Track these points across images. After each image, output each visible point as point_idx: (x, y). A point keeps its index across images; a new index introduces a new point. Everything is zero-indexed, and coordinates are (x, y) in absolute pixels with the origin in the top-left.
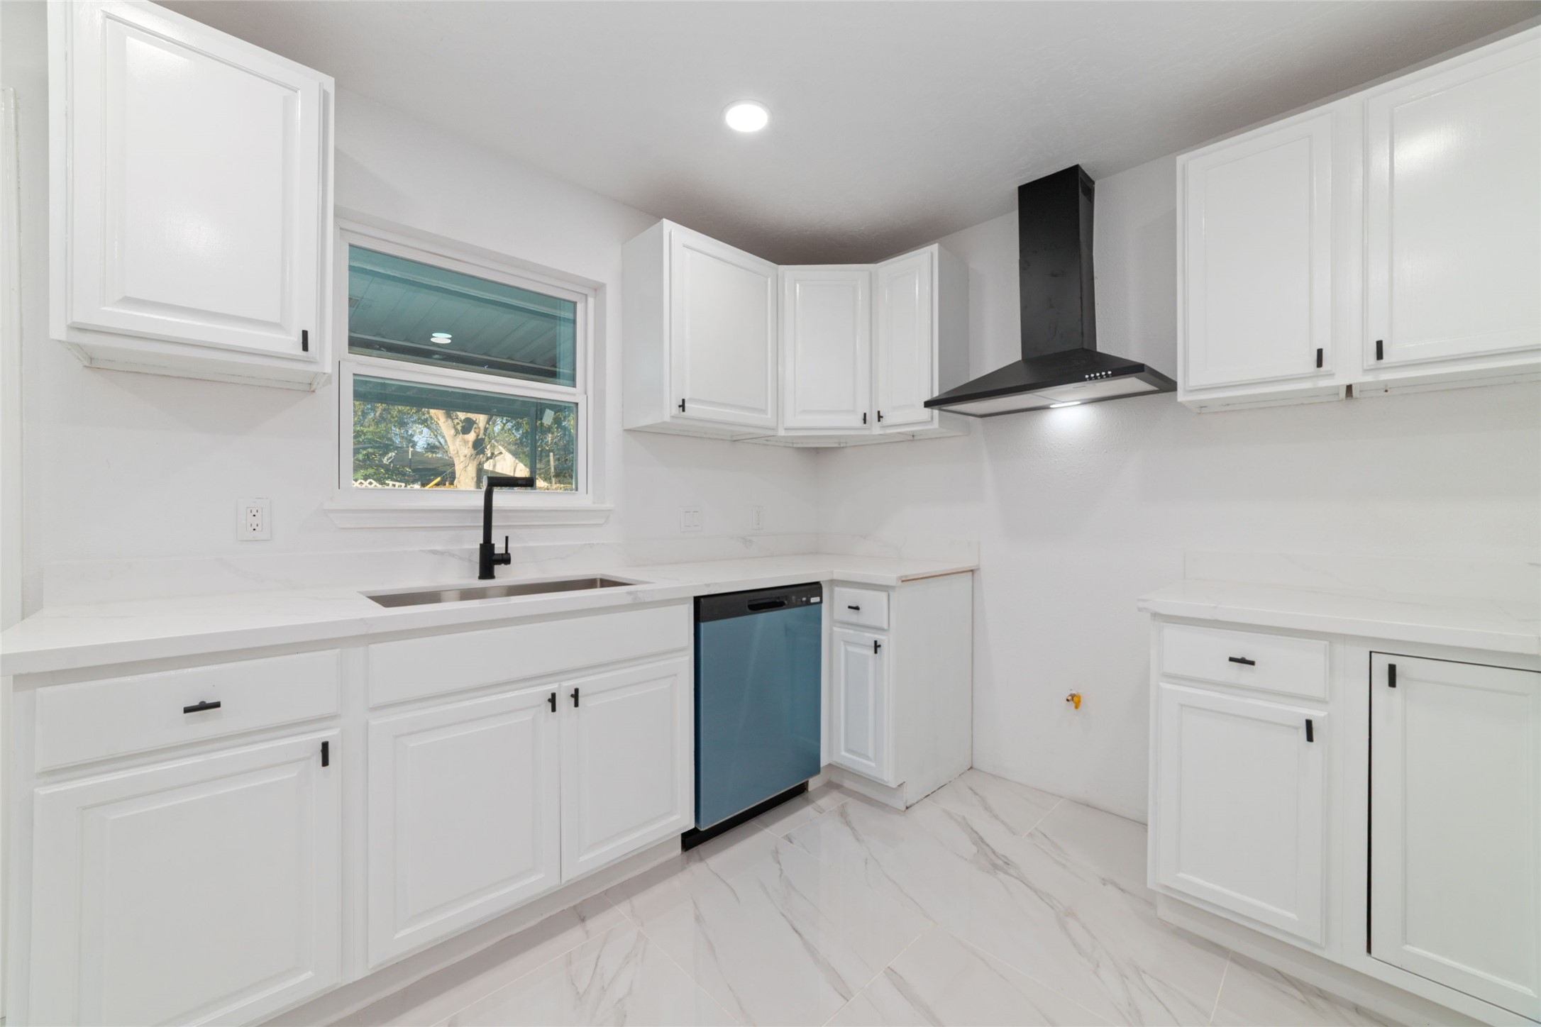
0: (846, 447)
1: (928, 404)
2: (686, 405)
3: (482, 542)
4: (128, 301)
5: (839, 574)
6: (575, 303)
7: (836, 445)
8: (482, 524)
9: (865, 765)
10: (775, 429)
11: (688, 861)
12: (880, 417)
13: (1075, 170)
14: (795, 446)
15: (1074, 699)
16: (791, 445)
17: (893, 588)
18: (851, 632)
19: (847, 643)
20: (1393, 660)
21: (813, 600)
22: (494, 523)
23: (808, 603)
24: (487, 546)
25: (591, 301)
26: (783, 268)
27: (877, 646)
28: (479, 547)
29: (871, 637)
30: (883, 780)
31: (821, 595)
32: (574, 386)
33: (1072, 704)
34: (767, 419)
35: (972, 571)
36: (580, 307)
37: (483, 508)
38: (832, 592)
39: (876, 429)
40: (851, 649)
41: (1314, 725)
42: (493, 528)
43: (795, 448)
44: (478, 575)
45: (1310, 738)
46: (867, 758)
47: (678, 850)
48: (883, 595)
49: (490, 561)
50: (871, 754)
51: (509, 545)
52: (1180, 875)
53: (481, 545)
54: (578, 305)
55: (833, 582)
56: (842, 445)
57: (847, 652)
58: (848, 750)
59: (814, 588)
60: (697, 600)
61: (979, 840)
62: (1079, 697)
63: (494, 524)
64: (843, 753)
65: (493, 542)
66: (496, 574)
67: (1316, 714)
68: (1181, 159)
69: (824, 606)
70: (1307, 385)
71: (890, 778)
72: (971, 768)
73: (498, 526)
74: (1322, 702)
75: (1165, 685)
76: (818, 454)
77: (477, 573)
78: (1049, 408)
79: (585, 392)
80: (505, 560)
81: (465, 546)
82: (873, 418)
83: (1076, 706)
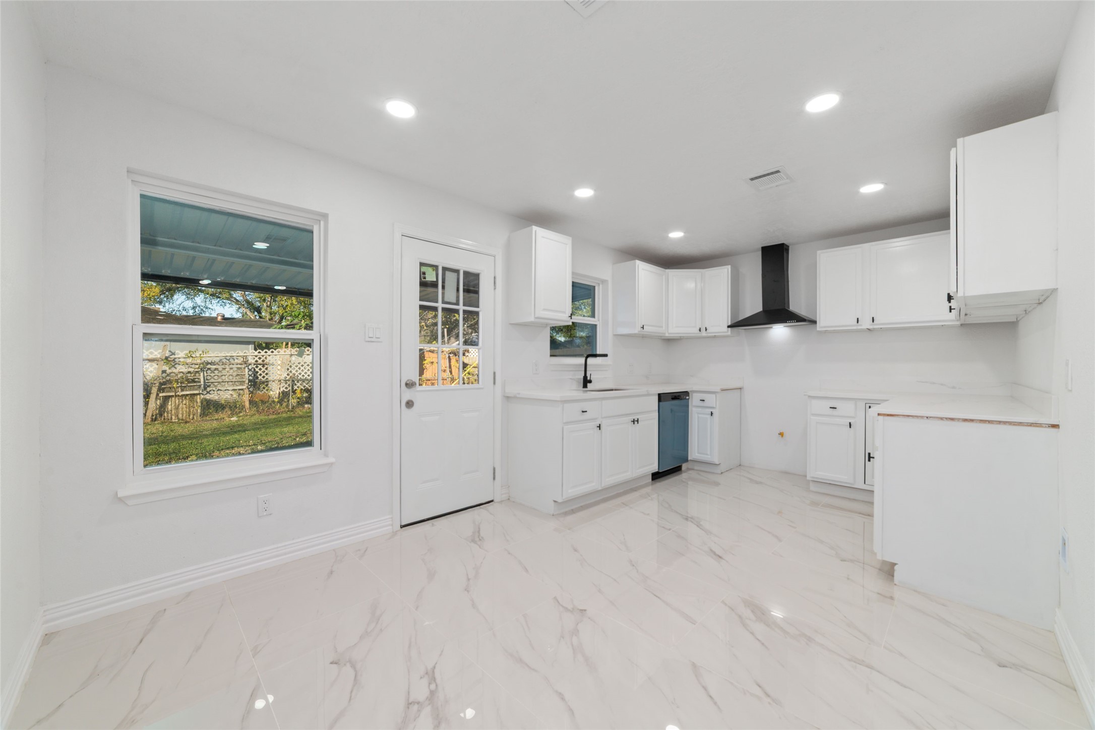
1: (729, 327)
2: (644, 327)
5: (695, 388)
6: (595, 287)
8: (584, 369)
9: (706, 458)
10: (665, 334)
11: (652, 484)
12: (706, 329)
13: (783, 244)
15: (781, 434)
17: (718, 392)
18: (700, 409)
19: (698, 413)
20: (870, 405)
21: (687, 398)
22: (588, 369)
23: (686, 399)
24: (585, 377)
25: (601, 286)
26: (667, 271)
27: (712, 414)
28: (583, 377)
29: (709, 411)
30: (713, 463)
31: (689, 396)
32: (594, 318)
33: (780, 436)
35: (740, 389)
37: (584, 364)
38: (692, 395)
39: (704, 333)
40: (700, 416)
41: (851, 424)
42: (587, 371)
45: (850, 427)
46: (707, 454)
47: (651, 480)
48: (714, 396)
49: (586, 382)
50: (709, 453)
51: (591, 377)
52: (816, 473)
55: (693, 391)
57: (698, 417)
58: (698, 453)
59: (687, 393)
60: (659, 395)
62: (783, 433)
64: (697, 454)
65: (587, 376)
66: (588, 386)
67: (852, 421)
68: (819, 252)
69: (690, 400)
71: (716, 461)
72: (740, 465)
74: (853, 417)
75: (812, 417)
76: (670, 341)
77: (582, 386)
78: (772, 328)
79: (599, 321)
80: (590, 382)
81: (577, 377)
82: (703, 330)
83: (782, 437)
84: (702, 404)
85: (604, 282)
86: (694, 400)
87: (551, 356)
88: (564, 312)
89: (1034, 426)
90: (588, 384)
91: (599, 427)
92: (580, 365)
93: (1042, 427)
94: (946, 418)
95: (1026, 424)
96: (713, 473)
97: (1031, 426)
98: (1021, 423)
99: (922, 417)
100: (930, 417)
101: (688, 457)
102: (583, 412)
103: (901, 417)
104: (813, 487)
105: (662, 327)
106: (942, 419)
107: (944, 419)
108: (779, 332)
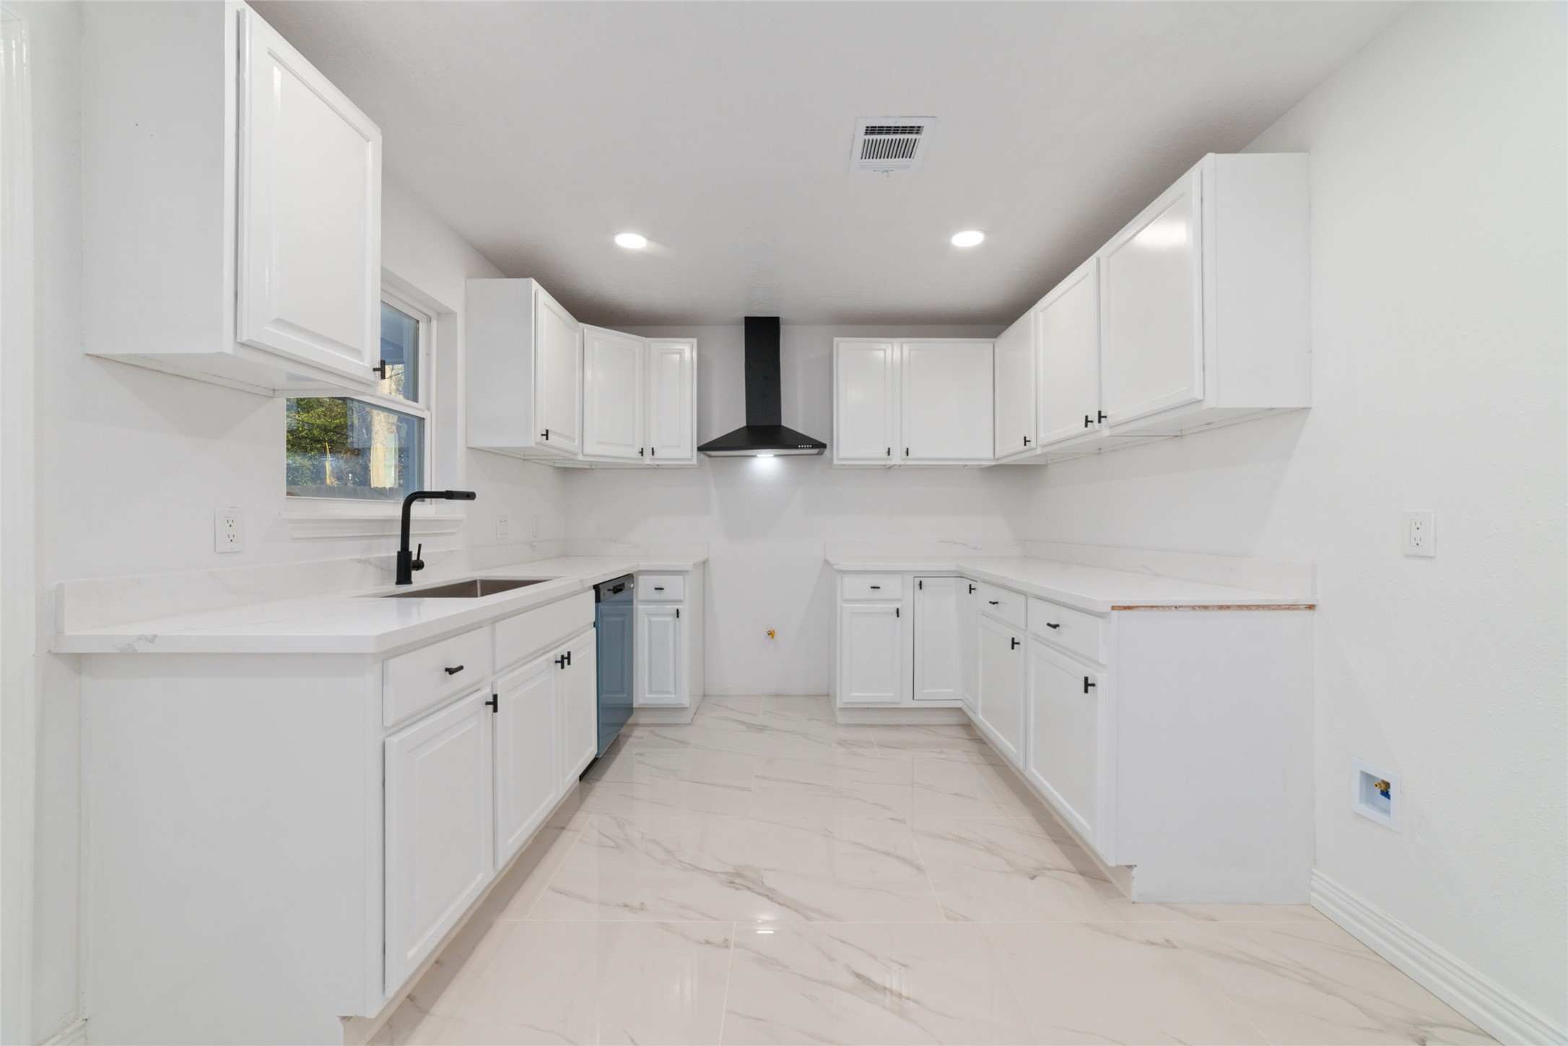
0: (595, 469)
1: (698, 449)
2: (549, 434)
3: (400, 550)
4: (280, 322)
5: (643, 565)
6: (419, 321)
7: (589, 467)
8: (400, 533)
9: (668, 699)
10: (576, 455)
12: (653, 452)
13: (772, 318)
14: (556, 465)
15: (771, 634)
16: (552, 464)
17: (687, 571)
18: (655, 607)
19: (650, 614)
20: (921, 579)
21: (630, 585)
23: (629, 589)
24: (404, 554)
25: (434, 323)
26: (582, 326)
27: (677, 614)
28: (396, 554)
29: (673, 608)
30: (682, 704)
31: (633, 583)
32: (416, 399)
33: (768, 636)
34: (574, 446)
35: (704, 562)
36: (422, 326)
37: (401, 518)
38: (639, 580)
39: (647, 459)
40: (653, 619)
41: (899, 610)
42: (410, 536)
43: (554, 467)
44: (395, 580)
45: (898, 616)
46: (669, 693)
48: (680, 578)
49: (407, 565)
50: (671, 690)
51: (422, 552)
52: (852, 694)
53: (399, 552)
54: (420, 324)
55: (640, 572)
56: (593, 467)
57: (650, 622)
58: (651, 692)
59: (630, 577)
60: (596, 587)
61: (743, 723)
62: (774, 631)
63: (411, 532)
64: (647, 696)
65: (410, 550)
66: (413, 580)
67: (899, 606)
68: (836, 339)
69: (634, 590)
70: (883, 463)
71: (686, 703)
72: (704, 696)
73: (414, 534)
74: (900, 600)
75: (845, 605)
76: (569, 472)
77: (395, 579)
78: (755, 456)
79: (428, 409)
80: (419, 565)
81: (376, 555)
82: (647, 452)
83: (773, 638)
84: (657, 595)
85: (444, 314)
86: (643, 589)
87: (289, 494)
88: (358, 353)
89: (1293, 609)
90: (414, 573)
91: (494, 703)
92: (387, 521)
93: (1299, 609)
94: (1199, 607)
95: (1284, 607)
96: (676, 725)
97: (1288, 609)
98: (1279, 606)
99: (1169, 607)
100: (1180, 607)
101: (632, 704)
102: (451, 671)
103: (1142, 609)
104: (841, 719)
105: (573, 440)
106: (1193, 608)
107: (1197, 608)
108: (766, 462)
